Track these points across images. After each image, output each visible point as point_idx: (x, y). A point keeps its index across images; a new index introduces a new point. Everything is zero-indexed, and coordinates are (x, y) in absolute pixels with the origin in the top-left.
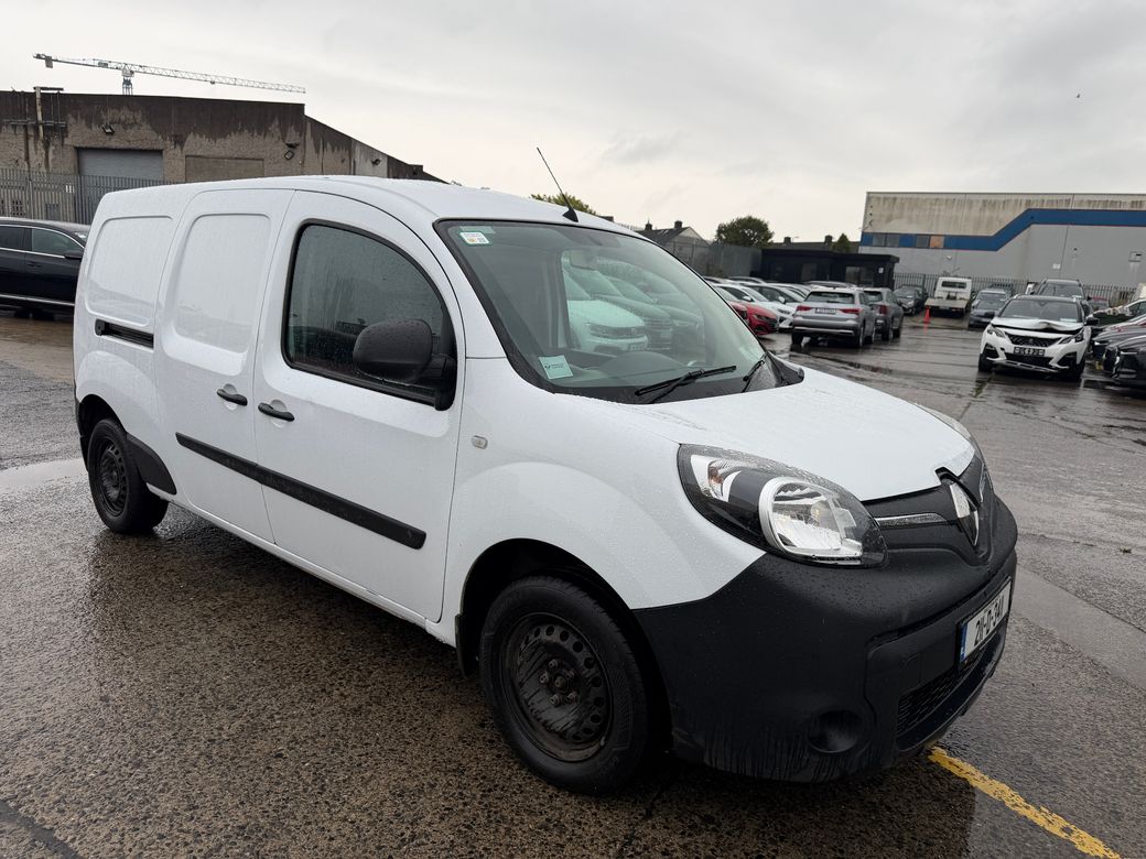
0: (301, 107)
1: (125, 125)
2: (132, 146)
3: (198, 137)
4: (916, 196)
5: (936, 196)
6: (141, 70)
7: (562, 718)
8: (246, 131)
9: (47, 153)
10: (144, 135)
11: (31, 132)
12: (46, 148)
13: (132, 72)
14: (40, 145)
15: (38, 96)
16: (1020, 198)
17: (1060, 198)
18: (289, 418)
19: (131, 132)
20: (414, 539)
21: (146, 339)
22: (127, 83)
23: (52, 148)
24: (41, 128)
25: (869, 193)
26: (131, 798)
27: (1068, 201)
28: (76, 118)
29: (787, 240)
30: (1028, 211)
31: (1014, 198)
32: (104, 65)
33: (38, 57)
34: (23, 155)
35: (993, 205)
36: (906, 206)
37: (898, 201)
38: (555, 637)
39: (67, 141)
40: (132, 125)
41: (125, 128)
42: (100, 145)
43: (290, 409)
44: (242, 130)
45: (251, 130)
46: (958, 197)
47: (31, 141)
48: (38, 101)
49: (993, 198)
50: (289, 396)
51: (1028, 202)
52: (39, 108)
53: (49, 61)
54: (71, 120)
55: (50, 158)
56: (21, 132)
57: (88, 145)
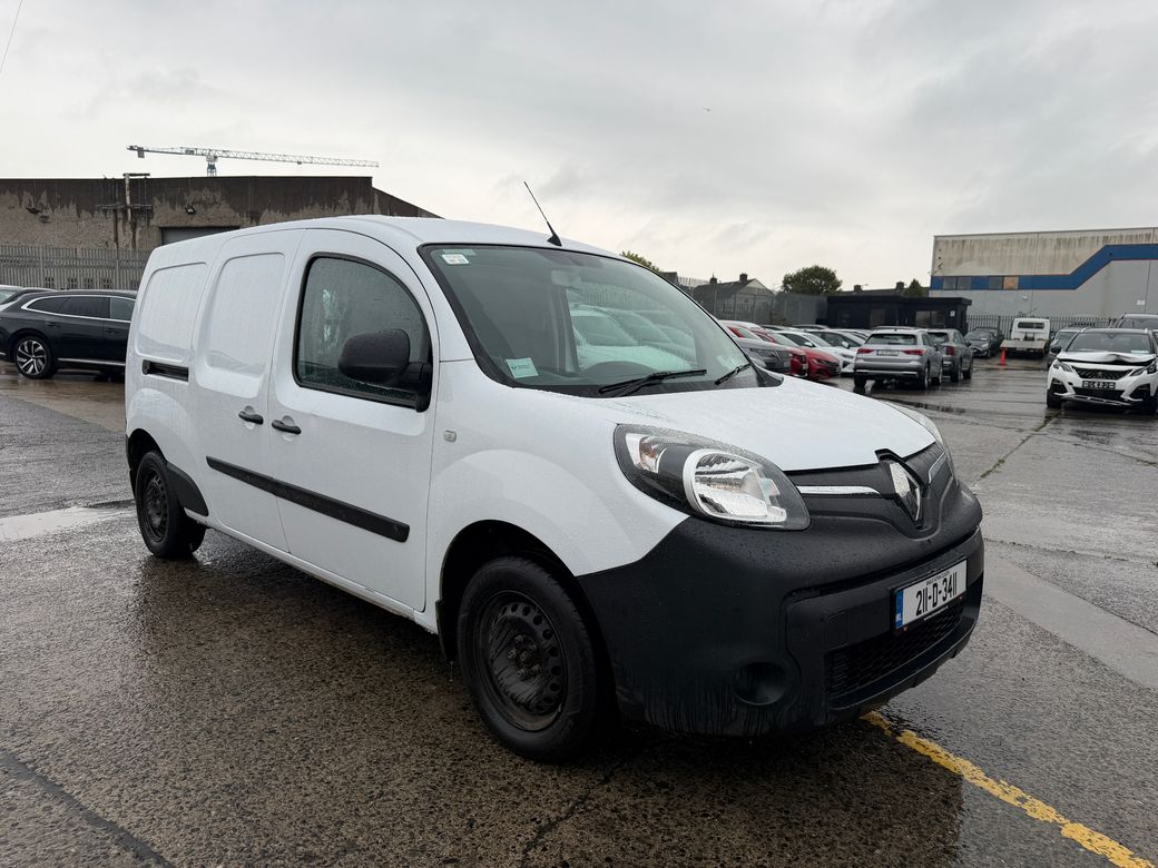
0: (368, 180)
1: (206, 205)
2: (213, 224)
3: (272, 212)
4: (985, 238)
5: (1007, 237)
6: (224, 155)
7: (526, 690)
8: (317, 205)
9: (134, 233)
10: (224, 211)
11: (120, 215)
12: (134, 229)
13: (216, 157)
14: (128, 227)
15: (127, 182)
16: (1096, 234)
17: (1139, 233)
18: (297, 431)
19: (211, 211)
20: (398, 532)
21: (181, 373)
22: (212, 167)
23: (138, 229)
24: (129, 211)
25: (936, 237)
26: (134, 762)
27: (1148, 236)
28: (161, 200)
29: (858, 288)
30: (1107, 248)
31: (1091, 234)
32: (190, 152)
33: (132, 148)
34: (112, 236)
35: (1068, 243)
36: (977, 247)
37: (968, 244)
38: (519, 613)
39: (153, 222)
40: (212, 205)
41: (206, 208)
42: (183, 224)
43: (297, 423)
44: (313, 204)
45: (322, 204)
46: (1030, 237)
47: (120, 224)
48: (127, 186)
49: (1068, 236)
50: (298, 412)
51: (1106, 238)
52: (128, 193)
53: (141, 152)
54: (157, 203)
55: (138, 237)
56: (111, 216)
57: (172, 225)
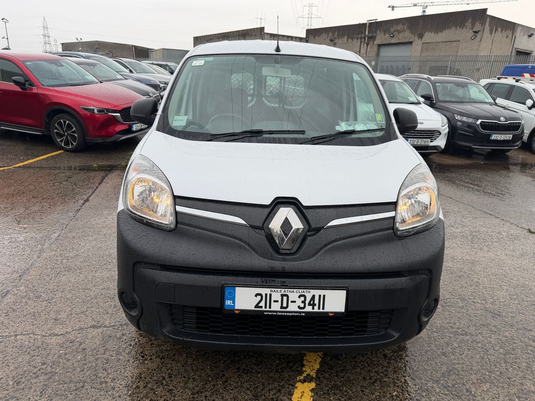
0: (485, 10)
1: (399, 32)
2: (401, 41)
3: (430, 33)
8: (454, 27)
9: (367, 48)
10: (406, 36)
11: (363, 40)
12: (367, 46)
14: (365, 45)
15: (368, 24)
19: (401, 35)
22: (424, 12)
23: (369, 46)
24: (367, 38)
28: (380, 31)
32: (415, 5)
33: (389, 7)
34: (359, 50)
39: (375, 42)
40: (402, 31)
42: (387, 42)
44: (452, 27)
45: (456, 27)
47: (362, 44)
48: (367, 26)
52: (367, 29)
53: (393, 8)
54: (378, 33)
55: (368, 50)
56: (359, 41)
57: (383, 43)
